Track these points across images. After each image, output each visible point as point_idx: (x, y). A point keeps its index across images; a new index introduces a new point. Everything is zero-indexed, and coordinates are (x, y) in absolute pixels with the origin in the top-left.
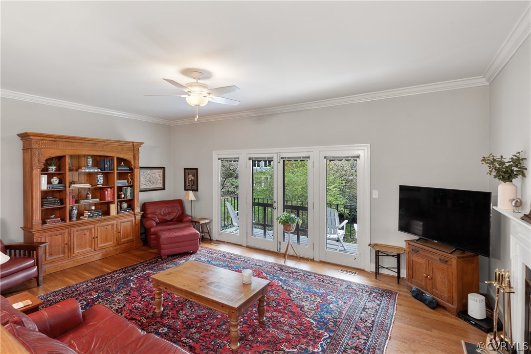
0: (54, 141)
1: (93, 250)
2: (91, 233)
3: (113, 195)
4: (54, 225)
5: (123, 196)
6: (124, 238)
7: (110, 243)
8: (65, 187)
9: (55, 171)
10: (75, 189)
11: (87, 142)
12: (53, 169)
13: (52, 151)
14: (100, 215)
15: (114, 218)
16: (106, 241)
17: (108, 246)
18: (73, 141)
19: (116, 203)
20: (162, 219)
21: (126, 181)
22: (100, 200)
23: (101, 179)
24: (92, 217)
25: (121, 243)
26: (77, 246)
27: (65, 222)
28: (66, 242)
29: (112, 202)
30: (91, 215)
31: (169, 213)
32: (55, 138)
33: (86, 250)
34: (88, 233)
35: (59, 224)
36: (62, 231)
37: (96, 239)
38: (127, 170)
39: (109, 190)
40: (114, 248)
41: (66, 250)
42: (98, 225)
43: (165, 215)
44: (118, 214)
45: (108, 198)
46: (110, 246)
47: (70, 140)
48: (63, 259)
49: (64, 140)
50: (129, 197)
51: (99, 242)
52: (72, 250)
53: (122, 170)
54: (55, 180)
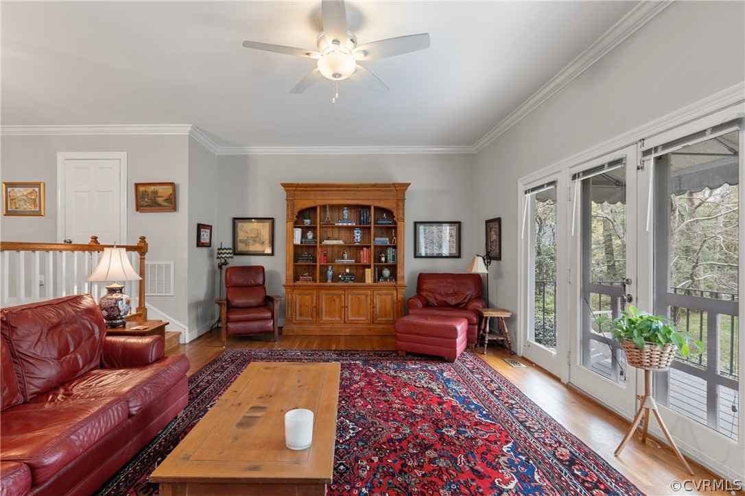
0: (306, 191)
1: (343, 322)
2: (340, 300)
3: (370, 256)
4: (305, 283)
5: (383, 259)
6: (382, 317)
7: (362, 319)
8: (316, 242)
9: (311, 224)
10: (327, 246)
11: (337, 189)
12: (307, 222)
13: (304, 202)
14: (352, 280)
15: (369, 287)
16: (358, 314)
17: (361, 322)
18: (323, 189)
19: (372, 268)
20: (440, 301)
21: (387, 239)
22: (356, 262)
23: (358, 235)
24: (343, 281)
25: (377, 322)
26: (326, 312)
27: (316, 282)
28: (314, 305)
29: (369, 267)
30: (342, 279)
31: (454, 294)
32: (306, 187)
33: (334, 319)
34: (337, 300)
35: (310, 283)
36: (311, 291)
37: (346, 309)
38: (390, 224)
39: (365, 249)
40: (367, 326)
41: (315, 313)
42: (349, 291)
43: (447, 295)
44: (375, 281)
45: (364, 261)
46: (363, 322)
47: (320, 189)
48: (310, 323)
49: (314, 189)
50: (390, 262)
51: (349, 314)
52: (320, 315)
53: (382, 224)
54: (310, 235)
